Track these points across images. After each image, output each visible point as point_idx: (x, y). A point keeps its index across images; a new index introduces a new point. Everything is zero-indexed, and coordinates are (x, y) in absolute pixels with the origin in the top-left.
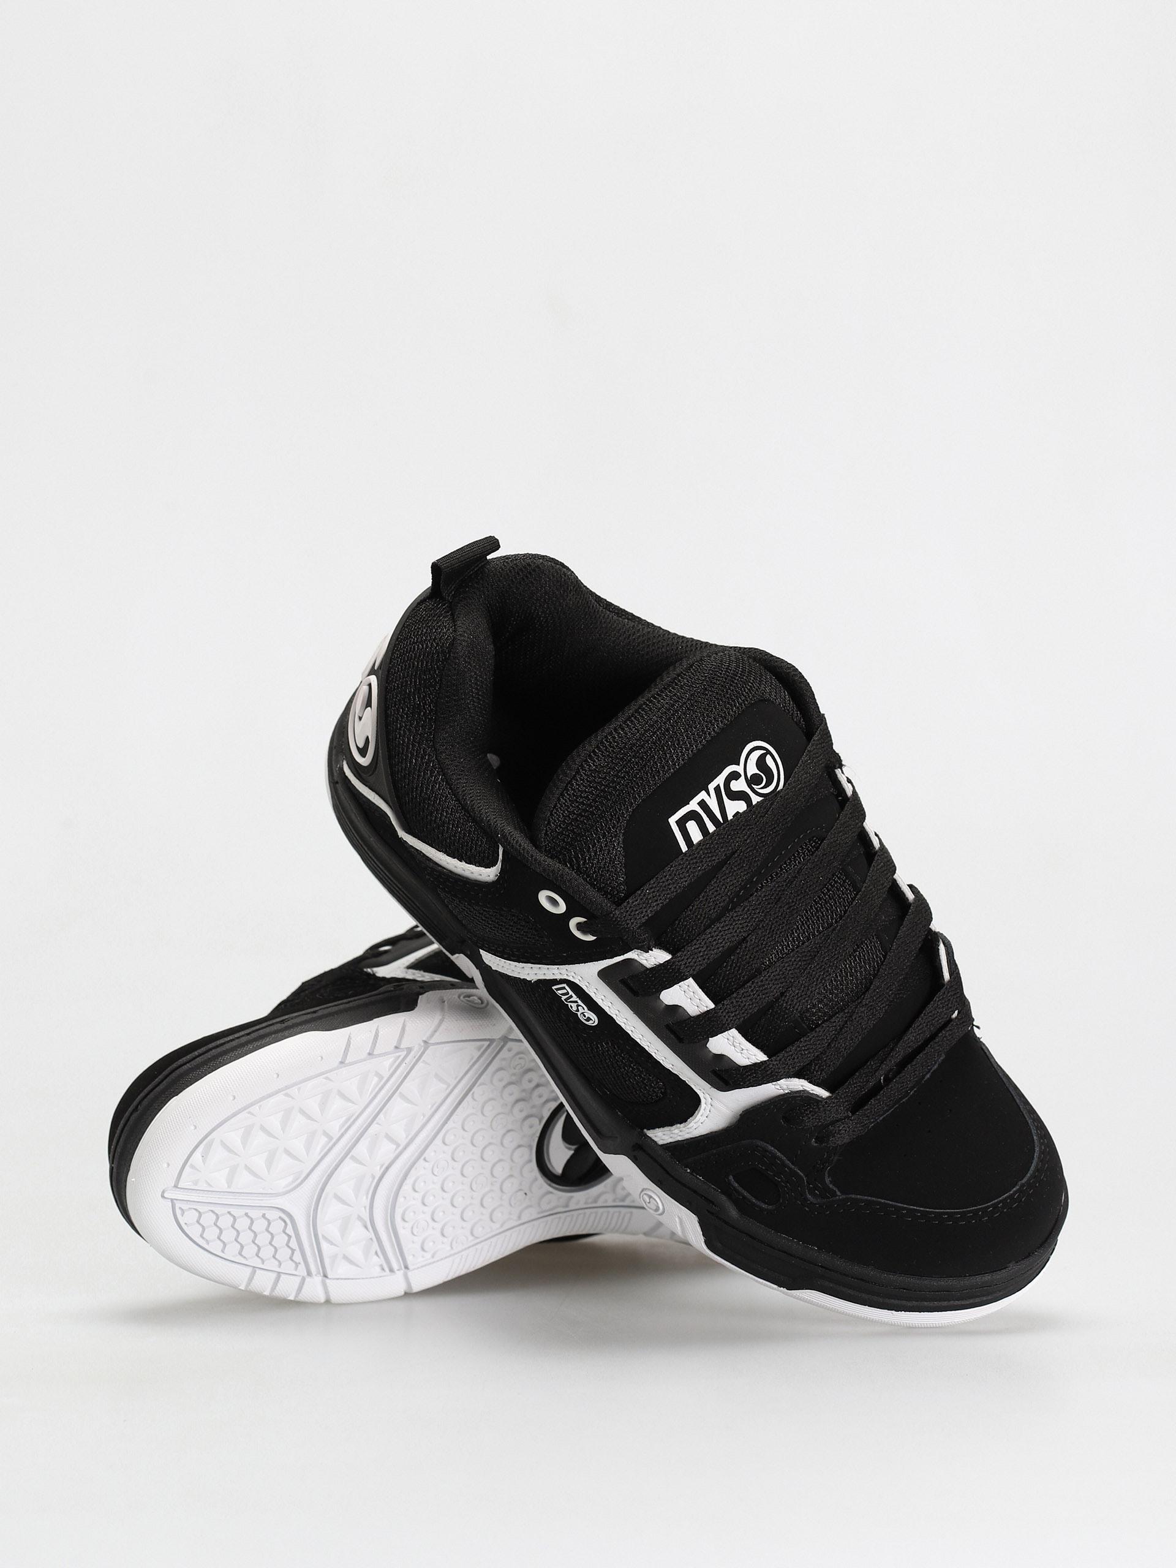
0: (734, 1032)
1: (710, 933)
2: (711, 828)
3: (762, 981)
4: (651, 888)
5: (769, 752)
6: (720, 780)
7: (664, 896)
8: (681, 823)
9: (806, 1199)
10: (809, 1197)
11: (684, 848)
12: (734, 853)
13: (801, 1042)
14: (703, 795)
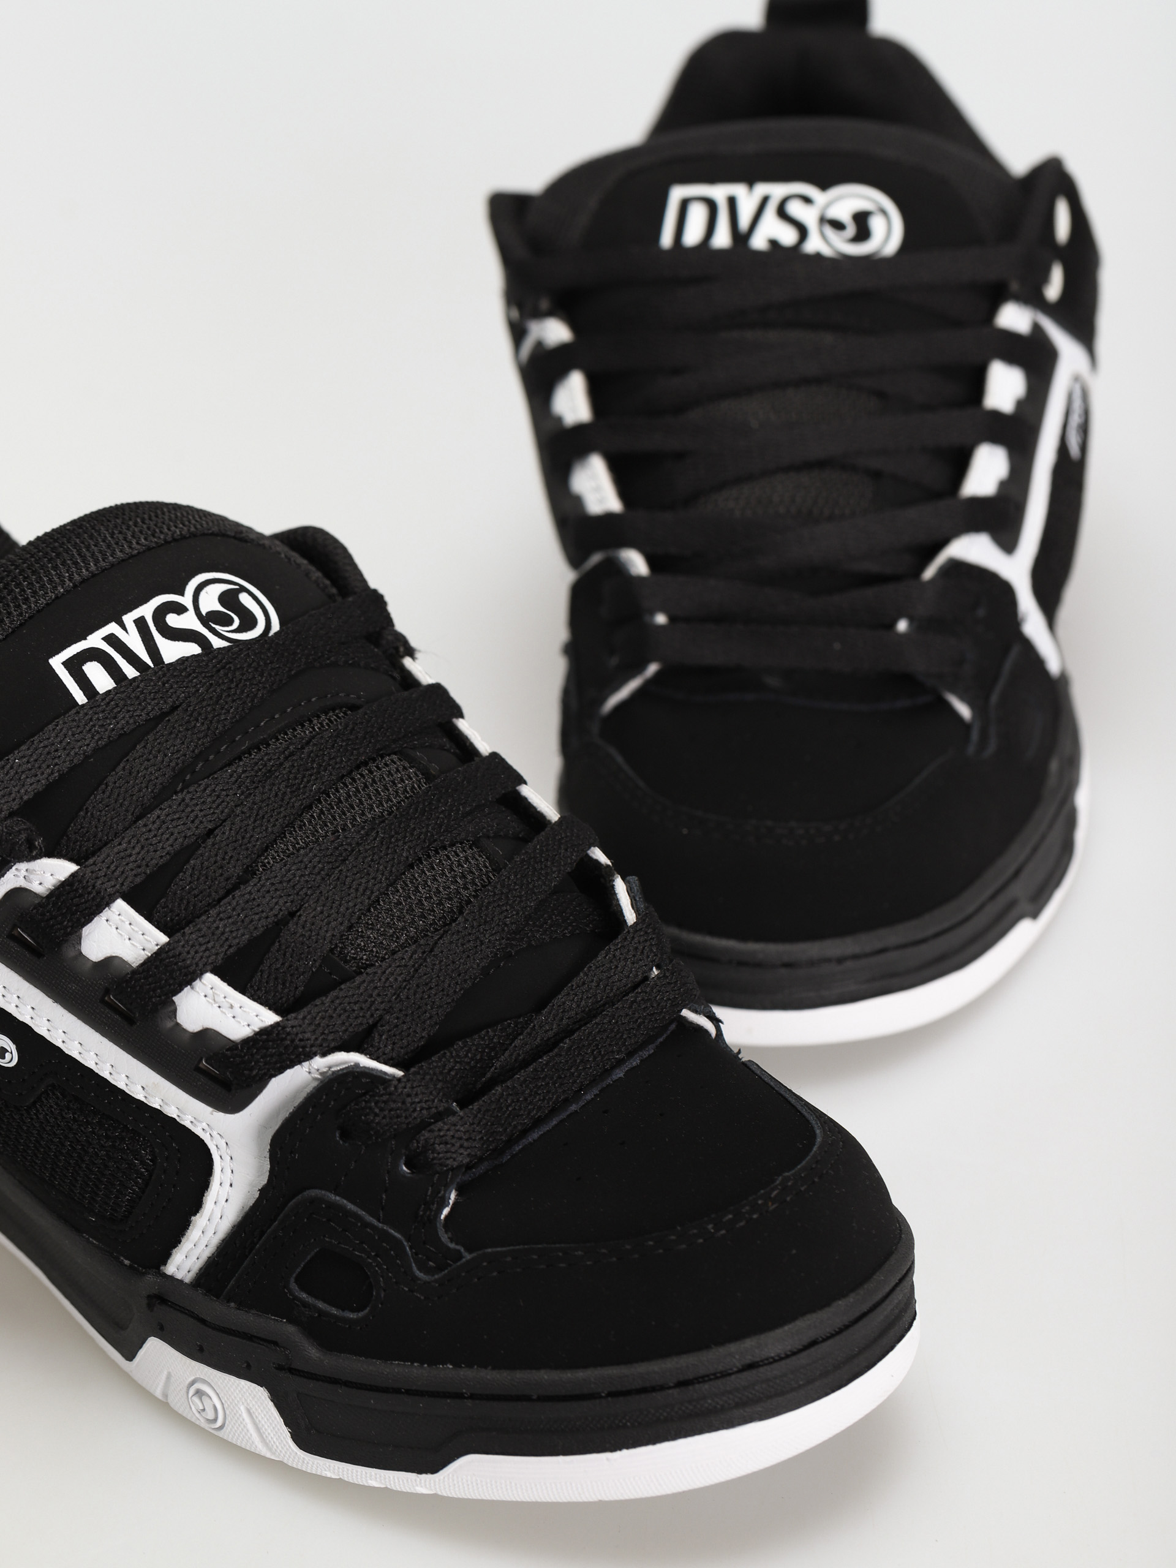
0: (210, 979)
1: (145, 825)
2: (131, 672)
3: (250, 893)
4: (24, 757)
5: (243, 589)
6: (147, 610)
7: (48, 766)
8: (74, 666)
9: (415, 1279)
10: (418, 1273)
11: (80, 698)
12: (174, 708)
13: (341, 989)
14: (112, 628)
